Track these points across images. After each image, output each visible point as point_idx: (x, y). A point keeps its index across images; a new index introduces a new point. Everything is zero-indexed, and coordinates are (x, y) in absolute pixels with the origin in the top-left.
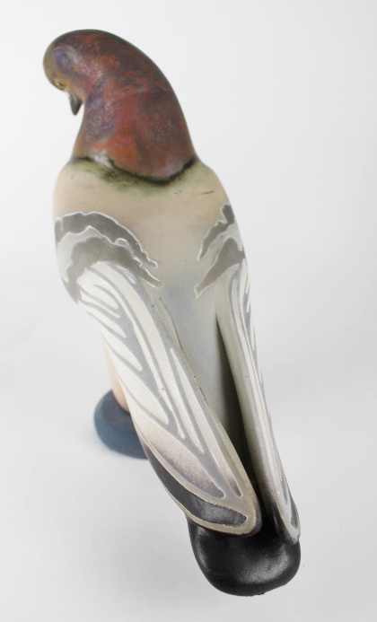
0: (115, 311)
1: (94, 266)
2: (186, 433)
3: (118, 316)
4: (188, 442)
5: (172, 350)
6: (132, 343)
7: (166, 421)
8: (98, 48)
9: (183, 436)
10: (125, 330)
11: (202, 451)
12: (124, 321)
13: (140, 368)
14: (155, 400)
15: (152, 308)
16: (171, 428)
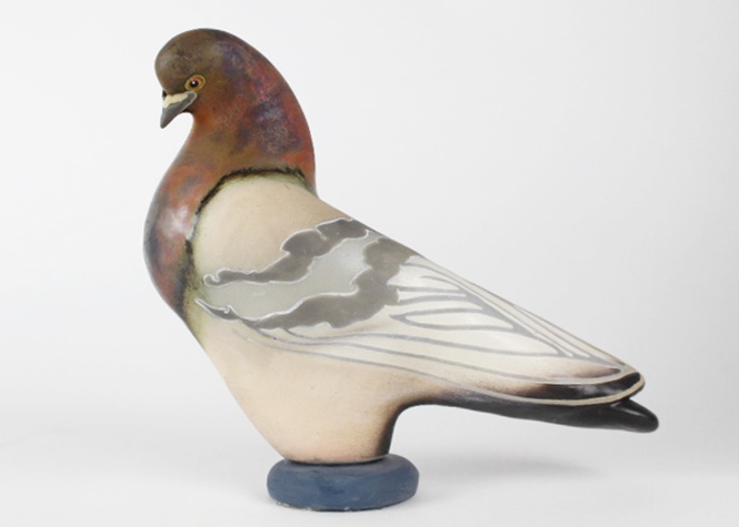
0: (457, 292)
1: (408, 261)
2: (571, 352)
3: (462, 295)
4: (576, 356)
6: (491, 311)
7: (555, 352)
9: (571, 355)
12: (472, 298)
13: (510, 326)
14: (537, 342)
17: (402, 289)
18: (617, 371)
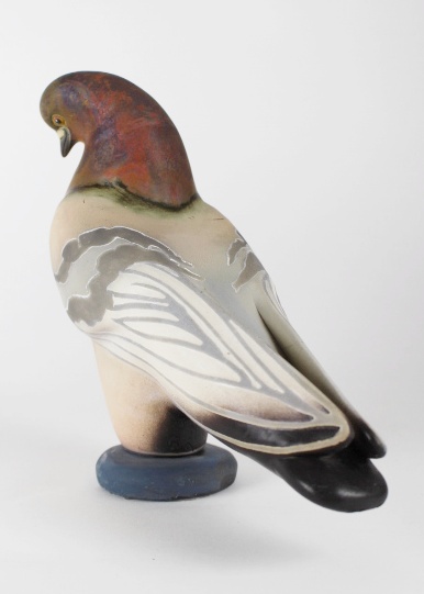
0: (162, 301)
1: (130, 268)
2: (261, 383)
3: (166, 305)
4: (265, 390)
5: (231, 322)
6: (187, 323)
7: (237, 378)
8: (108, 85)
10: (176, 315)
11: (281, 391)
12: (174, 307)
13: (199, 342)
14: (222, 364)
15: (201, 293)
16: (245, 383)
17: (117, 295)
18: (308, 418)
